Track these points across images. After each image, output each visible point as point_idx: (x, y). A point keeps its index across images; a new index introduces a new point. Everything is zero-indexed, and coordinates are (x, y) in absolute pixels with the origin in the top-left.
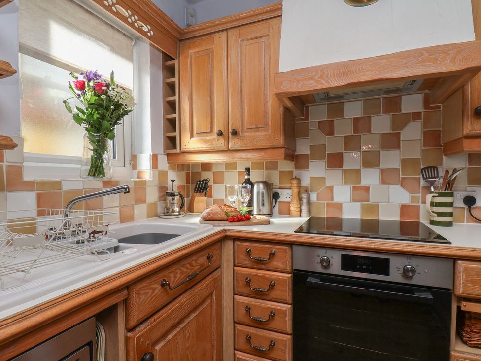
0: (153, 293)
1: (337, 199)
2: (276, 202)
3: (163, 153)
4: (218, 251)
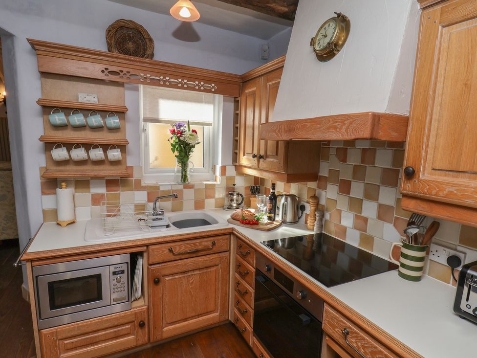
1: (343, 223)
2: (302, 213)
3: (232, 164)
4: (226, 241)
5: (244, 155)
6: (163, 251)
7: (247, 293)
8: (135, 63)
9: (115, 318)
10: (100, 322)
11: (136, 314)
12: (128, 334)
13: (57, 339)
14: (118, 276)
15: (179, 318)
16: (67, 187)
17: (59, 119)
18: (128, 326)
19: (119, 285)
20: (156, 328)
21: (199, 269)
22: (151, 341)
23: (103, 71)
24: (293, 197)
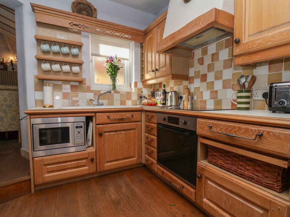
0: (104, 118)
1: (204, 99)
2: (181, 101)
3: (140, 81)
4: (139, 115)
5: (147, 73)
6: (104, 117)
7: (152, 140)
8: (87, 20)
9: (77, 154)
10: (68, 156)
11: (89, 153)
12: (84, 166)
13: (43, 164)
14: (79, 129)
15: (114, 159)
16: (49, 86)
17: (46, 48)
18: (85, 161)
19: (79, 135)
20: (100, 163)
21: (125, 130)
22: (98, 171)
23: (70, 24)
24: (175, 92)
